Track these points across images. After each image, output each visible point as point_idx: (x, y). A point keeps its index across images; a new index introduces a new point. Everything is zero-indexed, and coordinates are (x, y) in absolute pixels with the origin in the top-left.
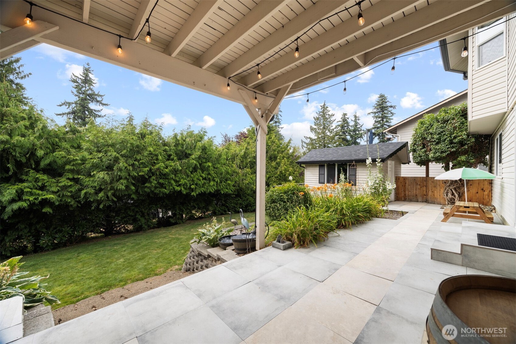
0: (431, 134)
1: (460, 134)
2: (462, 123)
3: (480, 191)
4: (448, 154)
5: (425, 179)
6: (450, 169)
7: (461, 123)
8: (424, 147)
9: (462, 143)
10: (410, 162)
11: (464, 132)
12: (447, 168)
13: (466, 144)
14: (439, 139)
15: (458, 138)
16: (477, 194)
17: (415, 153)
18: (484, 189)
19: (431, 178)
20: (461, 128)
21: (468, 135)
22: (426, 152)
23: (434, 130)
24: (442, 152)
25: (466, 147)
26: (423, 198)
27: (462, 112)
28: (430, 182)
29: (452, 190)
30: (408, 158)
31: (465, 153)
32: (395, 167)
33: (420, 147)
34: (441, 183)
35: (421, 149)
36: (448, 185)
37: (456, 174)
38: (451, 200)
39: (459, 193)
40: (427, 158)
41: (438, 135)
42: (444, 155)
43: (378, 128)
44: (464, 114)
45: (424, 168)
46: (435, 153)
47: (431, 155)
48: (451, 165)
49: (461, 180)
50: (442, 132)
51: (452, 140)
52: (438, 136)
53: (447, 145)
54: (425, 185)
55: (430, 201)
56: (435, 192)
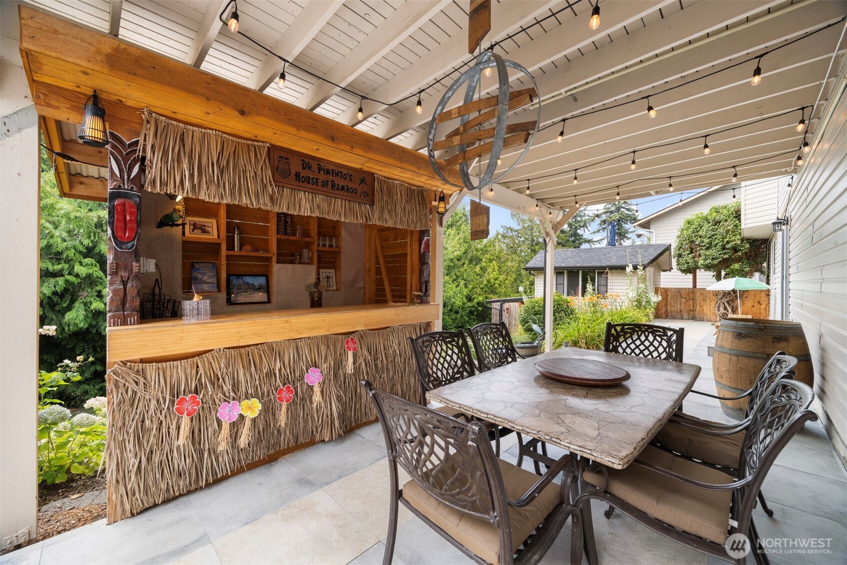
0: (700, 237)
1: (733, 238)
2: (736, 226)
3: (756, 305)
4: (720, 261)
5: (692, 291)
6: (722, 278)
7: (734, 226)
8: (692, 252)
9: (735, 249)
10: (672, 269)
11: (738, 237)
12: (718, 278)
13: (739, 250)
14: (710, 243)
15: (732, 243)
16: (753, 309)
17: (681, 259)
18: (761, 302)
19: (700, 289)
20: (734, 232)
21: (742, 240)
22: (694, 257)
23: (704, 233)
24: (713, 259)
25: (740, 253)
26: (689, 314)
27: (736, 213)
28: (698, 294)
29: (724, 304)
30: (670, 263)
31: (739, 260)
32: (654, 275)
33: (688, 252)
34: (712, 295)
35: (688, 254)
36: (720, 297)
37: (728, 284)
38: (724, 316)
39: (733, 307)
40: (695, 265)
41: (709, 238)
42: (716, 262)
43: (612, 212)
44: (737, 215)
45: (690, 276)
46: (705, 260)
47: (701, 262)
48: (723, 273)
49: (734, 291)
50: (713, 236)
51: (725, 245)
52: (708, 240)
53: (718, 251)
54: (692, 298)
55: (698, 318)
56: (705, 306)
